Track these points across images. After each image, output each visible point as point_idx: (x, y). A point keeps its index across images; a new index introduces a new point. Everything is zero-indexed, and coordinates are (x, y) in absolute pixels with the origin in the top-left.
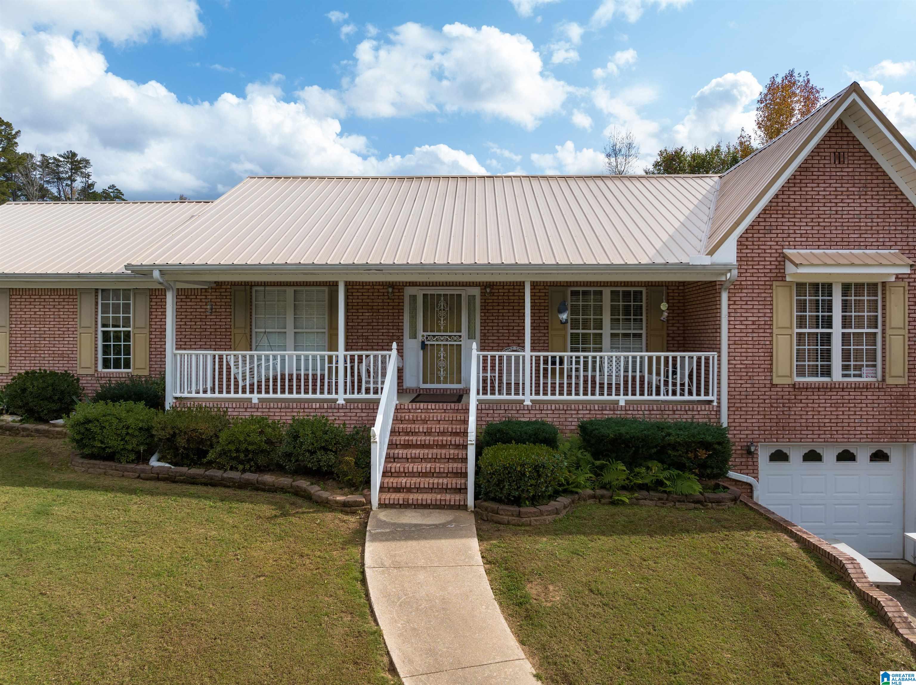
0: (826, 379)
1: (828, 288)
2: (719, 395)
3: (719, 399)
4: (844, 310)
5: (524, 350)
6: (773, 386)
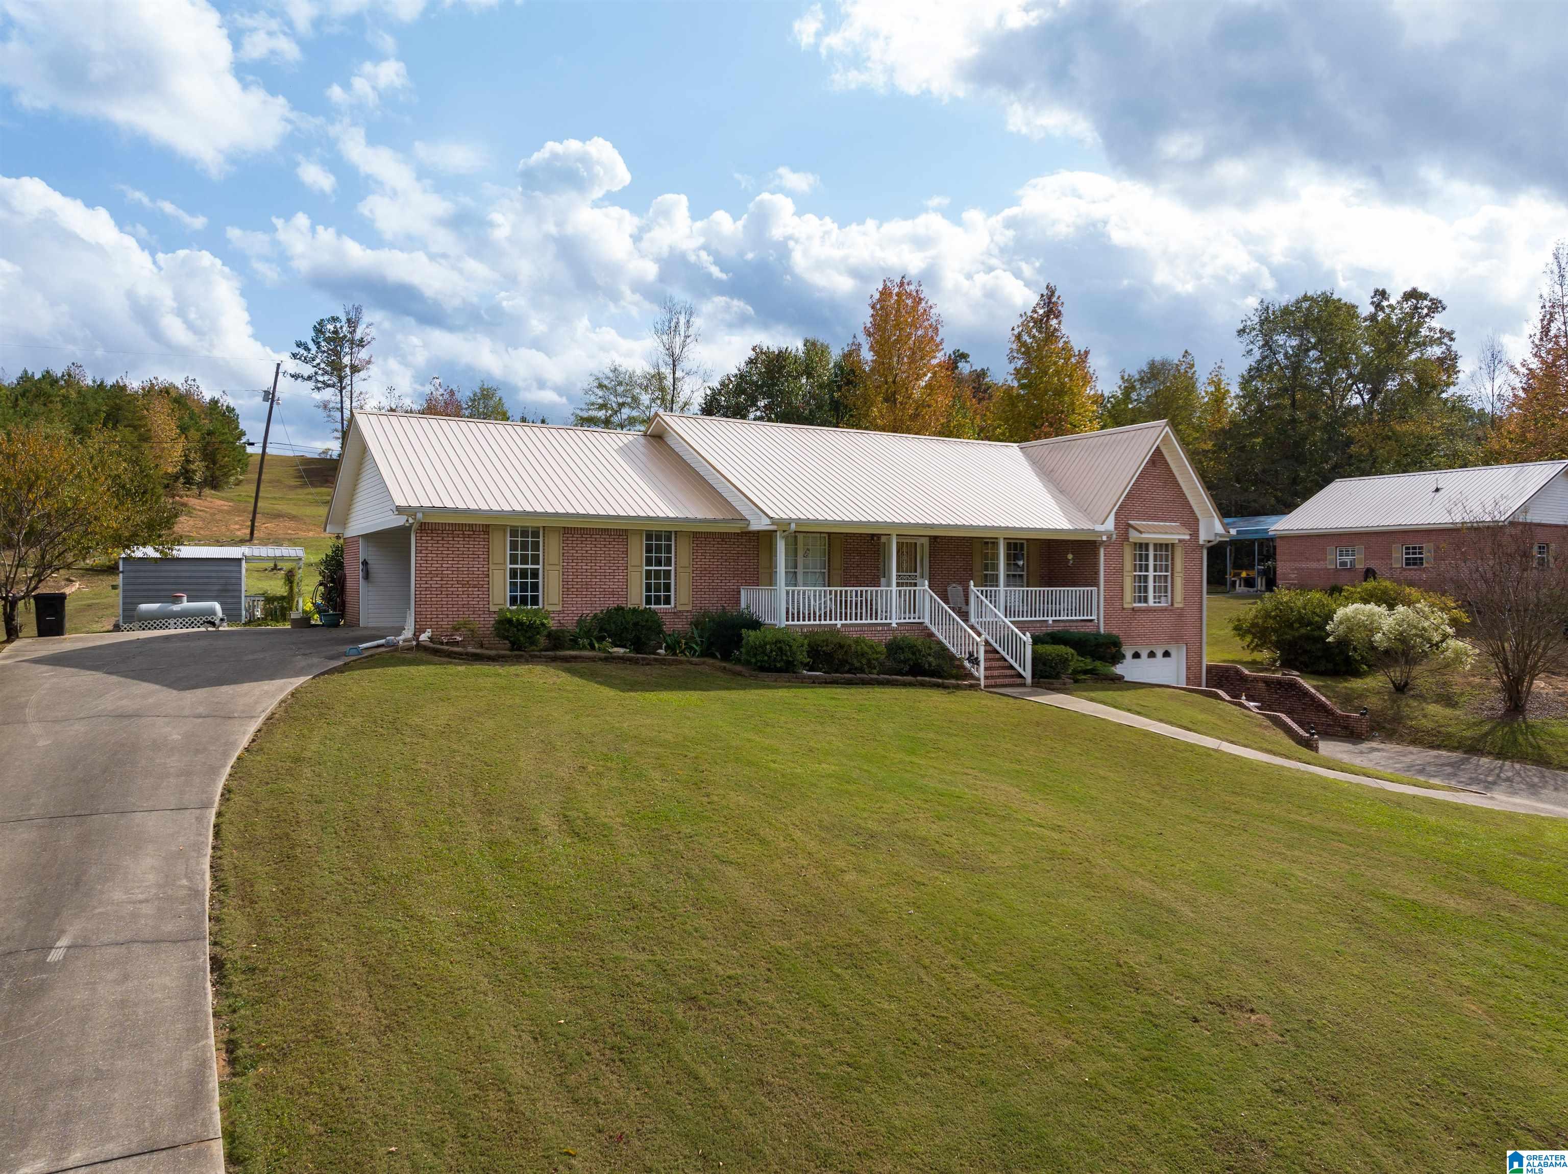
0: (1145, 605)
1: (1147, 545)
2: (1098, 615)
3: (1098, 619)
4: (1155, 560)
5: (997, 586)
6: (1123, 609)
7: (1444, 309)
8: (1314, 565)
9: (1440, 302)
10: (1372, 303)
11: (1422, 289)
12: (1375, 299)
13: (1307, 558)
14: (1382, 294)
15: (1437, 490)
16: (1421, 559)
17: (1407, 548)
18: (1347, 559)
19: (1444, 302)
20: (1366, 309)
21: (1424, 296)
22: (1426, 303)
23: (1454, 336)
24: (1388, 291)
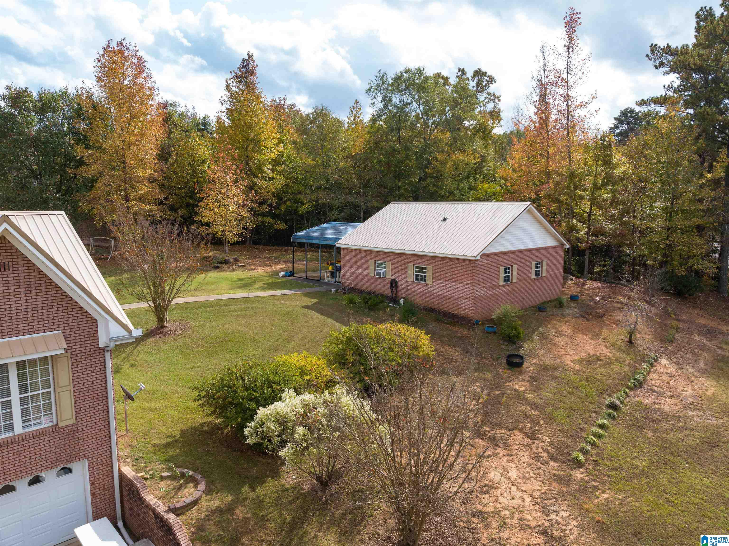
0: (9, 434)
1: (4, 368)
7: (495, 82)
8: (362, 272)
9: (493, 78)
10: (457, 76)
11: (483, 70)
12: (459, 74)
13: (358, 266)
14: (462, 71)
15: (445, 220)
16: (425, 276)
17: (417, 268)
18: (381, 271)
19: (495, 78)
20: (453, 80)
21: (484, 74)
22: (486, 78)
23: (500, 99)
24: (465, 70)
